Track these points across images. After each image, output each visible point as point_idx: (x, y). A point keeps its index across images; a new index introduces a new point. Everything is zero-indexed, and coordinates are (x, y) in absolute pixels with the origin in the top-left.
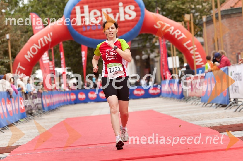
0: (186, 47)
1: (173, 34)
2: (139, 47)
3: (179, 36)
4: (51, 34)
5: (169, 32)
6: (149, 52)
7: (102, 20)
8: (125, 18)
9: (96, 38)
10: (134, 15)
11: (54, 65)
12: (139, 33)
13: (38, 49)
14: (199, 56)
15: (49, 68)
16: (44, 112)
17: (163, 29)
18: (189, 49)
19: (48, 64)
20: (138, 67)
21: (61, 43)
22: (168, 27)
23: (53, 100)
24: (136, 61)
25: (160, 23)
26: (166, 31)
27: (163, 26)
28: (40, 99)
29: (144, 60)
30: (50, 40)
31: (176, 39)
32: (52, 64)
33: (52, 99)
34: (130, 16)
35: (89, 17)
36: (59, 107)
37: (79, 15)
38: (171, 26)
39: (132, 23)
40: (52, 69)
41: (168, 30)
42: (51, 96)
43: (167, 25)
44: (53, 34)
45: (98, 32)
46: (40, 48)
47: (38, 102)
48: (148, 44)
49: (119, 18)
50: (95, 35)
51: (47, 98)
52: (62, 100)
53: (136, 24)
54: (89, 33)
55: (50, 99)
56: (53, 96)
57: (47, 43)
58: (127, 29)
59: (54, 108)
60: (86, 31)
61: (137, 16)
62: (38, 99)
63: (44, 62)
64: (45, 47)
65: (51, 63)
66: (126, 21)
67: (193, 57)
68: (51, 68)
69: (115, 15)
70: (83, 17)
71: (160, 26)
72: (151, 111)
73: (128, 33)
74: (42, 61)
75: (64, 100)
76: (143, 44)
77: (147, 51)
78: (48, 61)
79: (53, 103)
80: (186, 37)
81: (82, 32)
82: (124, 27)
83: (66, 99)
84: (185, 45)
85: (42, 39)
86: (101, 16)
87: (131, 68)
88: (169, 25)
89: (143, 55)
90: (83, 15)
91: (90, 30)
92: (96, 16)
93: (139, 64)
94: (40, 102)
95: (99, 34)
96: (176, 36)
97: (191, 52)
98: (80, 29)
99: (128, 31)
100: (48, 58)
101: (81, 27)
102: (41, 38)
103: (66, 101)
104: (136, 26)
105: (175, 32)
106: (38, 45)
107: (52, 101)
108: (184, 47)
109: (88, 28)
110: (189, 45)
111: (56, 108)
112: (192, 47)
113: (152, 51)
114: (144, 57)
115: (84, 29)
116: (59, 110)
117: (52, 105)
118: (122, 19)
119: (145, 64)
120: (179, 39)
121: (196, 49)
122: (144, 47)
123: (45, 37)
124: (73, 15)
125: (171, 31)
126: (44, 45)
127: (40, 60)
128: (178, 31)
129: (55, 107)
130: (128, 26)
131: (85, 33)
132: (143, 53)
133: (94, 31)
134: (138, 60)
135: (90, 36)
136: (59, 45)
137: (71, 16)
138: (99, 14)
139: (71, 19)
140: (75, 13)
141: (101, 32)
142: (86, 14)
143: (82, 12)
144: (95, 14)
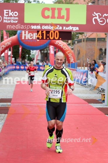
0: (67, 53)
1: (62, 47)
3: (65, 49)
4: (11, 41)
5: (61, 46)
14: (72, 58)
17: (58, 45)
18: (68, 55)
22: (60, 44)
25: (57, 42)
26: (60, 46)
27: (58, 43)
30: (10, 44)
31: (63, 50)
35: (28, 36)
37: (23, 35)
38: (62, 44)
41: (61, 45)
43: (60, 43)
45: (31, 43)
46: (5, 47)
50: (29, 44)
54: (27, 43)
58: (43, 43)
60: (26, 42)
67: (70, 58)
70: (25, 36)
71: (57, 43)
73: (43, 45)
80: (67, 49)
81: (24, 42)
84: (67, 52)
86: (33, 36)
88: (61, 43)
90: (25, 35)
91: (28, 42)
92: (31, 36)
95: (31, 44)
96: (63, 49)
97: (69, 56)
98: (23, 41)
99: (43, 44)
101: (24, 40)
104: (47, 42)
105: (63, 47)
108: (66, 53)
109: (27, 41)
110: (69, 53)
112: (70, 54)
114: (45, 52)
115: (25, 41)
120: (65, 50)
121: (71, 55)
123: (8, 43)
125: (62, 46)
126: (7, 46)
128: (65, 46)
131: (26, 43)
132: (45, 50)
133: (29, 42)
135: (27, 44)
137: (20, 35)
138: (32, 35)
139: (20, 36)
140: (22, 34)
141: (32, 43)
142: (27, 35)
143: (25, 34)
144: (30, 35)
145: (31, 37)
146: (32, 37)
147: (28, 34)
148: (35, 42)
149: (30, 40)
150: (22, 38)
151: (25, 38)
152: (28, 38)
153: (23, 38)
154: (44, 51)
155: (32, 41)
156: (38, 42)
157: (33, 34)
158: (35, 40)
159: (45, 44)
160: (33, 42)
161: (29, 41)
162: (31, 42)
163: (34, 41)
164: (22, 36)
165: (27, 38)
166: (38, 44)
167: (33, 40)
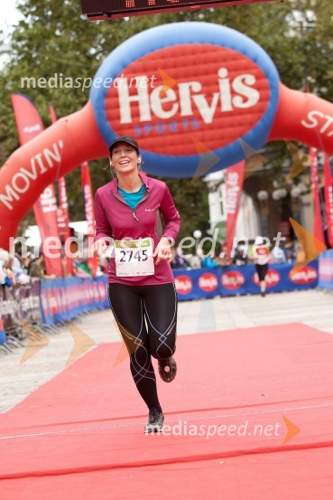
2: (264, 171)
4: (61, 144)
6: (289, 181)
7: (179, 110)
8: (232, 105)
9: (164, 153)
10: (254, 97)
11: (66, 217)
12: (266, 141)
13: (30, 179)
15: (58, 223)
16: (45, 329)
17: (323, 130)
19: (55, 215)
20: (265, 218)
21: (85, 163)
23: (67, 300)
24: (258, 204)
25: (315, 116)
26: (330, 134)
27: (322, 122)
28: (37, 298)
29: (278, 201)
30: (58, 159)
32: (64, 214)
33: (64, 298)
34: (245, 100)
35: (150, 103)
36: (79, 314)
37: (125, 100)
39: (249, 117)
40: (63, 225)
42: (63, 289)
43: (331, 119)
44: (64, 144)
45: (169, 138)
46: (34, 177)
47: (32, 306)
48: (286, 163)
49: (219, 104)
50: (163, 145)
51: (53, 294)
52: (86, 299)
53: (259, 118)
54: (150, 140)
55: (59, 298)
56: (65, 290)
57: (51, 165)
59: (69, 318)
60: (142, 137)
61: (261, 100)
62: (31, 298)
63: (45, 210)
64: (46, 174)
65: (60, 212)
66: (237, 112)
68: (61, 223)
69: (209, 97)
70: (134, 105)
71: (315, 123)
72: (298, 326)
74: (40, 207)
75: (93, 299)
76: (276, 163)
77: (284, 180)
78: (54, 208)
79: (67, 307)
82: (231, 125)
83: (97, 295)
85: (38, 157)
86: (178, 100)
87: (247, 220)
89: (275, 189)
90: (134, 98)
91: (152, 135)
92: (165, 100)
93: (266, 211)
94: (37, 305)
95: (172, 144)
98: (129, 132)
100: (54, 200)
101: (130, 126)
102: (37, 153)
103: (97, 301)
104: (259, 123)
106: (30, 171)
107: (64, 303)
109: (148, 129)
111: (73, 319)
113: (297, 181)
114: (278, 194)
115: (138, 131)
116: (81, 322)
117: (65, 310)
118: (226, 107)
119: (280, 210)
122: (278, 171)
123: (47, 152)
124: (112, 100)
126: (44, 170)
127: (35, 207)
129: (72, 315)
130: (241, 124)
132: (275, 184)
133: (162, 135)
134: (263, 201)
135: (152, 148)
136: (80, 167)
137: (106, 101)
138: (171, 95)
139: (107, 108)
140: (116, 95)
141: (179, 137)
142: (142, 97)
143: (133, 92)
144: (163, 95)
145: (167, 107)
146: (176, 106)
147: (150, 91)
148: (191, 131)
149: (167, 121)
150: (118, 117)
151: (135, 114)
152: (152, 113)
153: (126, 118)
154: (270, 189)
155: (174, 127)
156: (211, 127)
157: (176, 89)
158: (189, 118)
159: (250, 133)
160: (181, 132)
161: (157, 129)
162: (171, 134)
163: (185, 125)
164: (117, 106)
165: (145, 117)
166: (212, 139)
167: (178, 118)
